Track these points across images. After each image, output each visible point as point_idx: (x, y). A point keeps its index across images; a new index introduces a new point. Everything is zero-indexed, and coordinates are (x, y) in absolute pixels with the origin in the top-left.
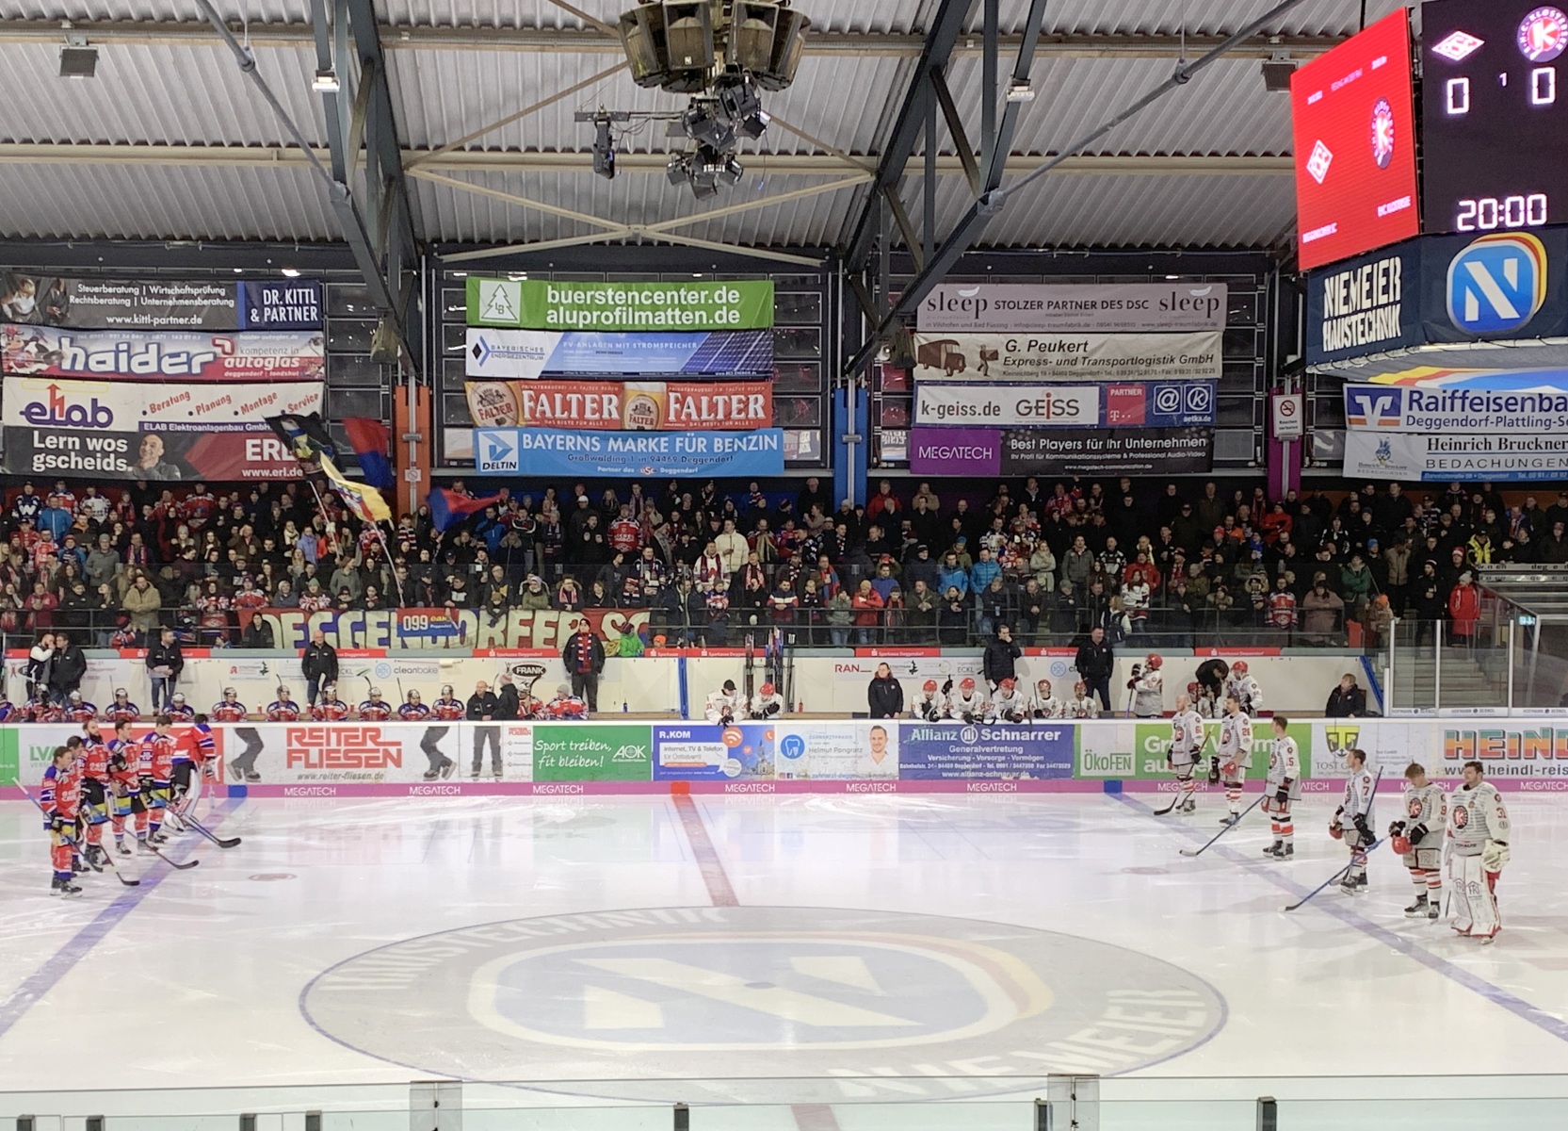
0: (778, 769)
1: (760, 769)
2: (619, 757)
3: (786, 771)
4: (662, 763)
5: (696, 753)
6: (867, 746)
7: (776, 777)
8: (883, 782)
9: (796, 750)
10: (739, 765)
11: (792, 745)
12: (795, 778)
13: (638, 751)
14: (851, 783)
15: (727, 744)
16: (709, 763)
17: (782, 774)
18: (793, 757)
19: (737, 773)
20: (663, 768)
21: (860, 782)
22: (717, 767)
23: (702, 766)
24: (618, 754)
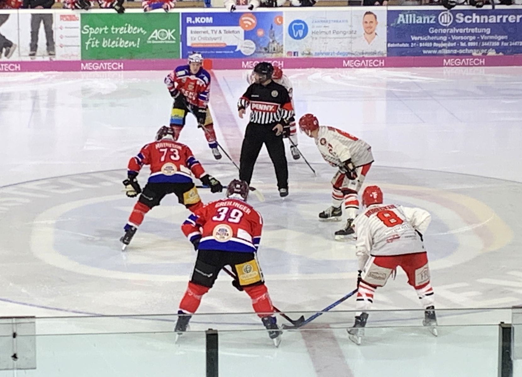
0: (286, 49)
1: (271, 49)
2: (154, 39)
3: (293, 50)
4: (189, 44)
5: (218, 35)
6: (360, 29)
7: (284, 55)
8: (374, 59)
9: (301, 33)
10: (254, 45)
11: (297, 28)
12: (300, 56)
13: (169, 34)
14: (347, 60)
15: (243, 27)
16: (228, 44)
17: (289, 53)
18: (298, 38)
19: (252, 51)
20: (190, 48)
21: (354, 59)
22: (236, 47)
23: (223, 46)
24: (152, 36)
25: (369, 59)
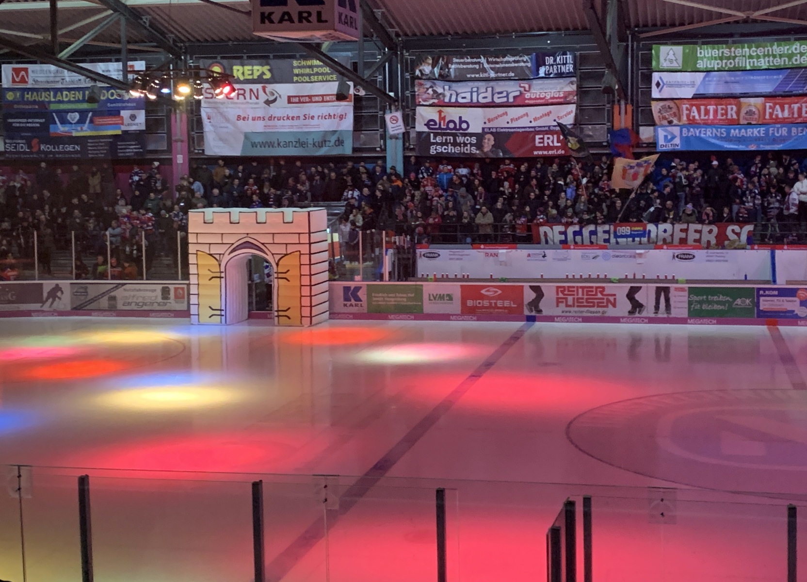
2: (737, 304)
4: (761, 308)
15: (799, 298)
16: (789, 309)
19: (805, 315)
20: (762, 311)
22: (794, 311)
23: (785, 310)
24: (736, 303)
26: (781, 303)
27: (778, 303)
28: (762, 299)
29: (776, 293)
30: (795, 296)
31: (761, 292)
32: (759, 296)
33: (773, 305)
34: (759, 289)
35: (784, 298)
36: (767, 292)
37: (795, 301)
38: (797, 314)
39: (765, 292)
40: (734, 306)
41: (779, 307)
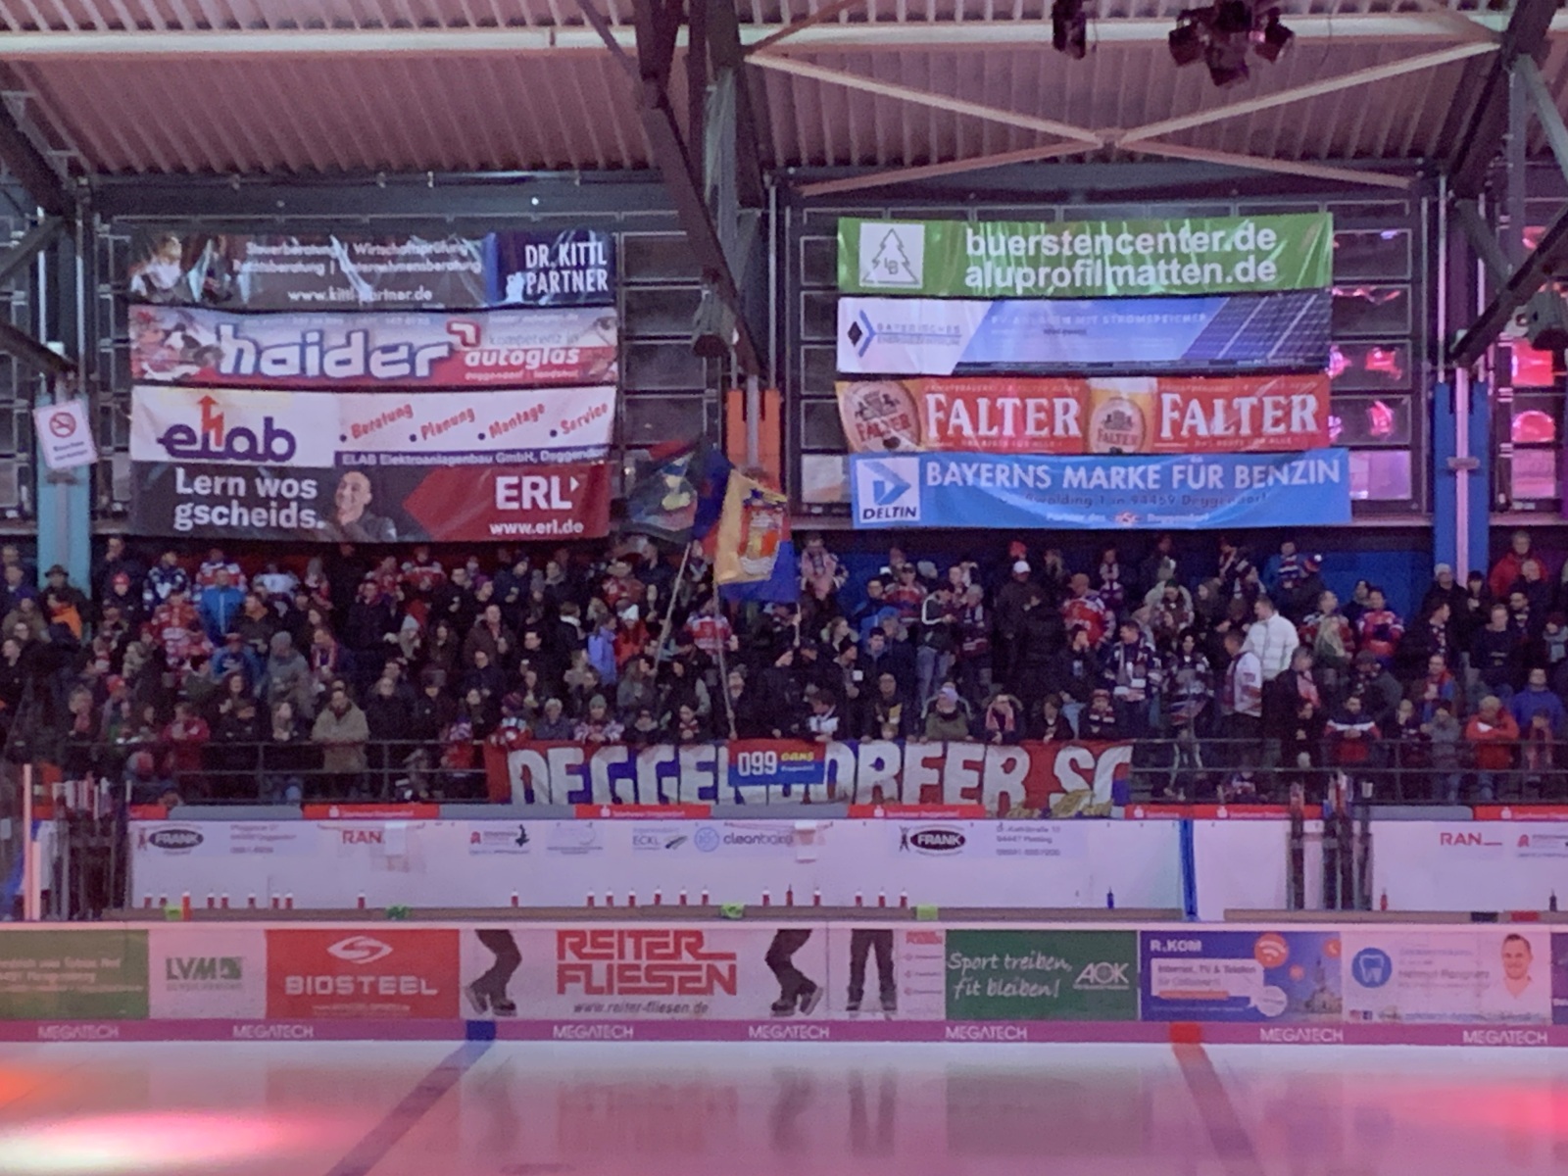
0: (1348, 1005)
1: (1317, 1003)
2: (1086, 981)
3: (1361, 1008)
4: (1155, 992)
6: (1496, 968)
7: (1345, 1017)
9: (1377, 973)
10: (1283, 997)
11: (1371, 964)
12: (1376, 1019)
13: (1117, 972)
14: (1471, 1029)
15: (1262, 962)
16: (1233, 993)
17: (1353, 1013)
18: (1372, 984)
19: (1280, 1009)
20: (1158, 1000)
22: (1247, 1000)
23: (1223, 997)
24: (1083, 976)
25: (1515, 1028)
26: (1212, 976)
27: (1205, 976)
28: (1155, 963)
29: (1196, 946)
30: (1250, 955)
31: (1155, 945)
32: (1148, 955)
33: (1186, 982)
34: (1147, 936)
35: (1222, 963)
36: (1171, 945)
37: (1252, 970)
38: (1255, 1009)
39: (1164, 944)
40: (1077, 987)
41: (1206, 988)
